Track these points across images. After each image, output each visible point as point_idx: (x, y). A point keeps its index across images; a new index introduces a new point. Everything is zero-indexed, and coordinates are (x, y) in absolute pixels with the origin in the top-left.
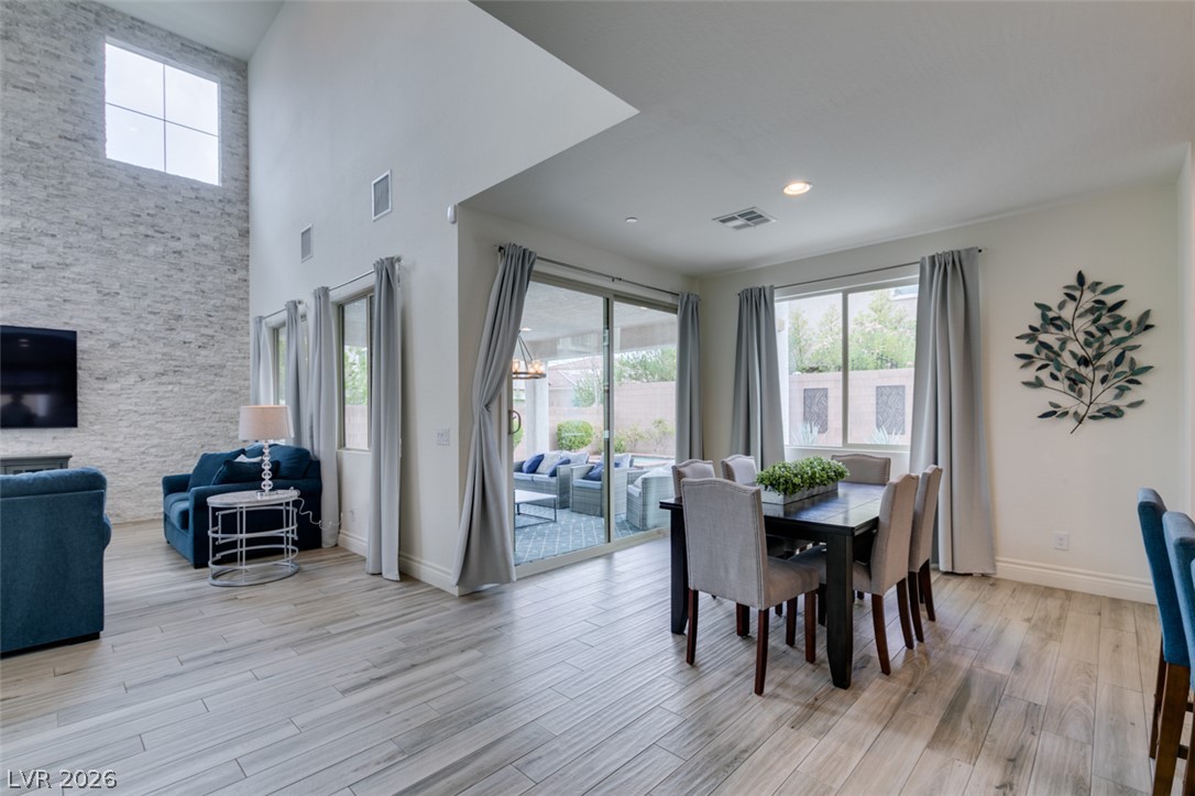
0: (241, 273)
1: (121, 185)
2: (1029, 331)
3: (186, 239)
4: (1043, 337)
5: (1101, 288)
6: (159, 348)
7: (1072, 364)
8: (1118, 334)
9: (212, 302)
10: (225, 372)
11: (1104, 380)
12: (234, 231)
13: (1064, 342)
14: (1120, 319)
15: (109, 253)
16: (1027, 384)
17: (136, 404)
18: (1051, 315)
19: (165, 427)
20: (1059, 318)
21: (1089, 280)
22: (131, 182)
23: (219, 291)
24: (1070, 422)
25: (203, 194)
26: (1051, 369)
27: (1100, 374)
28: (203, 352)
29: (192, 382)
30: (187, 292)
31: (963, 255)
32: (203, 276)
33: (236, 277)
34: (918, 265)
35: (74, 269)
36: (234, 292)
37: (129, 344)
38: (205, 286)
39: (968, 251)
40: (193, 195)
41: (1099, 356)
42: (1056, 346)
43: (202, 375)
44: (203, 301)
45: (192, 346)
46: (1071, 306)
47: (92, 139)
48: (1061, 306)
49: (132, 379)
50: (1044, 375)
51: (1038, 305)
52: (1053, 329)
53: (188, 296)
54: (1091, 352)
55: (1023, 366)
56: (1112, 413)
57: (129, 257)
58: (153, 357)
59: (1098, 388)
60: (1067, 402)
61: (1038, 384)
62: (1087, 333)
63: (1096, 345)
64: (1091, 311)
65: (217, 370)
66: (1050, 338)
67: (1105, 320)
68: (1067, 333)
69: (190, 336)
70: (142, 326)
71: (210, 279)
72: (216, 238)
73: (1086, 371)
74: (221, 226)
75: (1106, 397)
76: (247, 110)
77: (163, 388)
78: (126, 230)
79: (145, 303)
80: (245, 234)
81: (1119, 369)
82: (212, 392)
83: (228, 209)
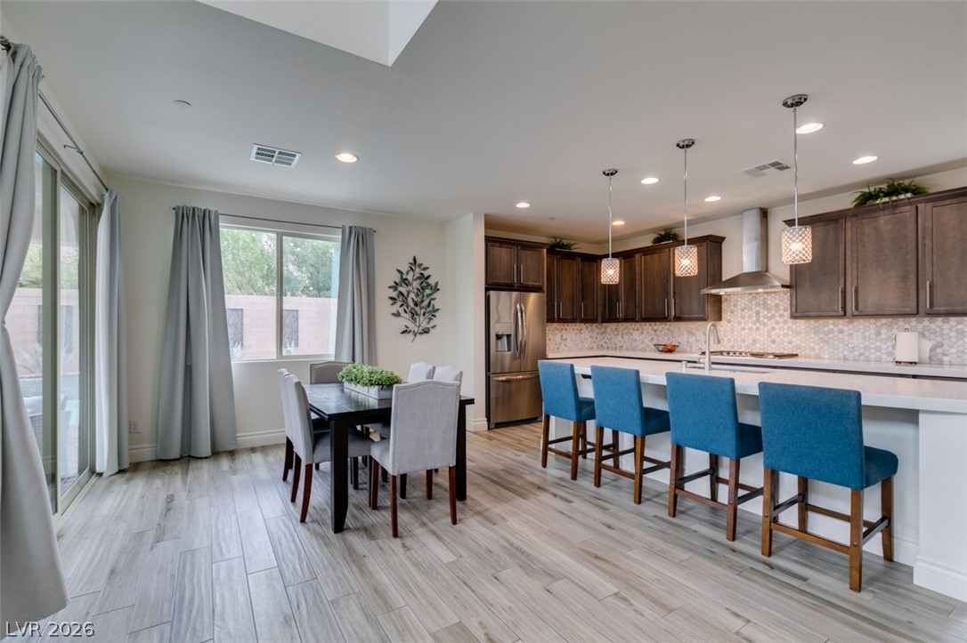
2: (394, 284)
4: (400, 289)
5: (423, 267)
7: (412, 304)
8: (428, 291)
11: (424, 314)
13: (409, 292)
14: (428, 285)
16: (393, 314)
18: (404, 277)
20: (406, 279)
21: (418, 263)
24: (410, 336)
26: (405, 307)
27: (423, 311)
31: (367, 231)
34: (340, 230)
39: (370, 229)
41: (422, 301)
42: (405, 294)
46: (411, 273)
48: (407, 273)
50: (401, 310)
51: (399, 271)
52: (404, 285)
54: (419, 299)
55: (393, 304)
56: (426, 331)
59: (422, 318)
60: (411, 326)
61: (397, 315)
62: (418, 289)
63: (421, 296)
64: (419, 278)
66: (403, 289)
67: (424, 284)
68: (410, 288)
73: (417, 309)
75: (424, 325)
81: (429, 310)
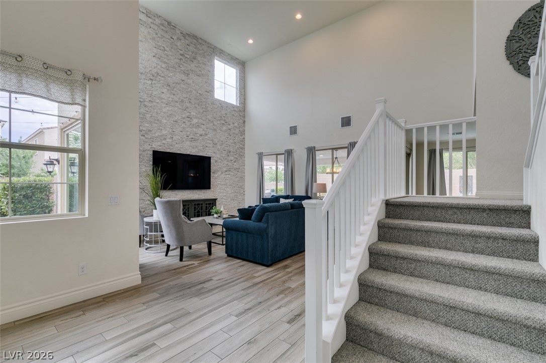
0: (243, 136)
1: (218, 107)
3: (231, 125)
6: (226, 162)
9: (237, 146)
10: (240, 171)
12: (241, 121)
15: (215, 130)
17: (221, 182)
19: (227, 189)
22: (220, 106)
23: (239, 142)
25: (235, 109)
28: (235, 164)
29: (233, 174)
30: (232, 143)
32: (235, 137)
33: (242, 137)
35: (208, 136)
36: (241, 143)
37: (219, 161)
38: (236, 141)
40: (233, 109)
43: (234, 172)
44: (235, 146)
45: (233, 161)
47: (212, 91)
49: (220, 173)
53: (231, 145)
57: (219, 131)
58: (224, 165)
65: (237, 169)
69: (232, 158)
70: (222, 155)
71: (236, 138)
72: (238, 124)
74: (239, 120)
76: (244, 79)
77: (226, 176)
78: (219, 122)
79: (223, 147)
80: (244, 122)
82: (237, 177)
83: (241, 114)
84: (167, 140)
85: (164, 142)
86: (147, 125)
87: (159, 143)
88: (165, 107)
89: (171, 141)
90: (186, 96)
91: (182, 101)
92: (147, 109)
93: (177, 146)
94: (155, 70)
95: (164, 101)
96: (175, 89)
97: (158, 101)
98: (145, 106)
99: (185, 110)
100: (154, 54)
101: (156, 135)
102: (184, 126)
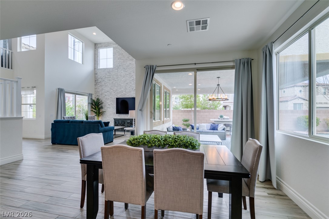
84: (124, 92)
85: (122, 93)
86: (116, 88)
87: (120, 94)
88: (123, 79)
89: (125, 92)
90: (131, 71)
91: (130, 73)
92: (116, 82)
93: (127, 94)
94: (119, 65)
95: (122, 76)
96: (127, 69)
97: (120, 77)
98: (115, 81)
99: (131, 77)
100: (118, 58)
101: (119, 91)
102: (131, 84)
